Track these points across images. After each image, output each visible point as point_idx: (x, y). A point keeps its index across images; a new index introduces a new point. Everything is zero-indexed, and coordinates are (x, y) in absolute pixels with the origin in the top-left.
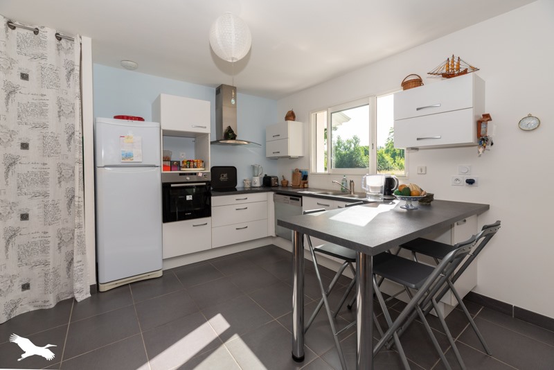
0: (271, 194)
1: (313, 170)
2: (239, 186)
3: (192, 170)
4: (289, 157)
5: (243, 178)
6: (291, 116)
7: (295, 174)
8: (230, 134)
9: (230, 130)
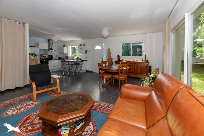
0: (60, 60)
1: (69, 56)
2: (53, 59)
3: (45, 56)
4: (64, 54)
5: (54, 57)
6: (64, 46)
7: (65, 57)
8: (52, 49)
9: (51, 48)
